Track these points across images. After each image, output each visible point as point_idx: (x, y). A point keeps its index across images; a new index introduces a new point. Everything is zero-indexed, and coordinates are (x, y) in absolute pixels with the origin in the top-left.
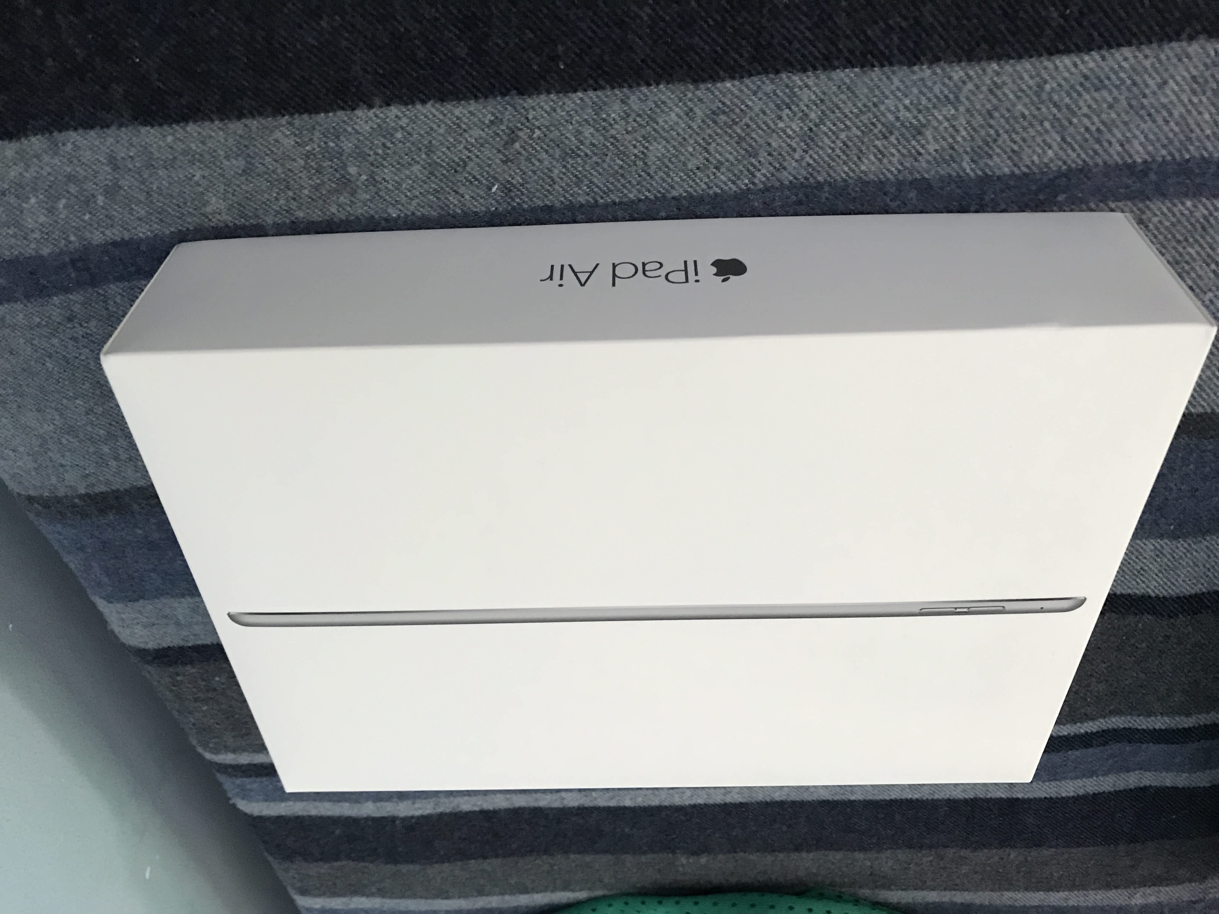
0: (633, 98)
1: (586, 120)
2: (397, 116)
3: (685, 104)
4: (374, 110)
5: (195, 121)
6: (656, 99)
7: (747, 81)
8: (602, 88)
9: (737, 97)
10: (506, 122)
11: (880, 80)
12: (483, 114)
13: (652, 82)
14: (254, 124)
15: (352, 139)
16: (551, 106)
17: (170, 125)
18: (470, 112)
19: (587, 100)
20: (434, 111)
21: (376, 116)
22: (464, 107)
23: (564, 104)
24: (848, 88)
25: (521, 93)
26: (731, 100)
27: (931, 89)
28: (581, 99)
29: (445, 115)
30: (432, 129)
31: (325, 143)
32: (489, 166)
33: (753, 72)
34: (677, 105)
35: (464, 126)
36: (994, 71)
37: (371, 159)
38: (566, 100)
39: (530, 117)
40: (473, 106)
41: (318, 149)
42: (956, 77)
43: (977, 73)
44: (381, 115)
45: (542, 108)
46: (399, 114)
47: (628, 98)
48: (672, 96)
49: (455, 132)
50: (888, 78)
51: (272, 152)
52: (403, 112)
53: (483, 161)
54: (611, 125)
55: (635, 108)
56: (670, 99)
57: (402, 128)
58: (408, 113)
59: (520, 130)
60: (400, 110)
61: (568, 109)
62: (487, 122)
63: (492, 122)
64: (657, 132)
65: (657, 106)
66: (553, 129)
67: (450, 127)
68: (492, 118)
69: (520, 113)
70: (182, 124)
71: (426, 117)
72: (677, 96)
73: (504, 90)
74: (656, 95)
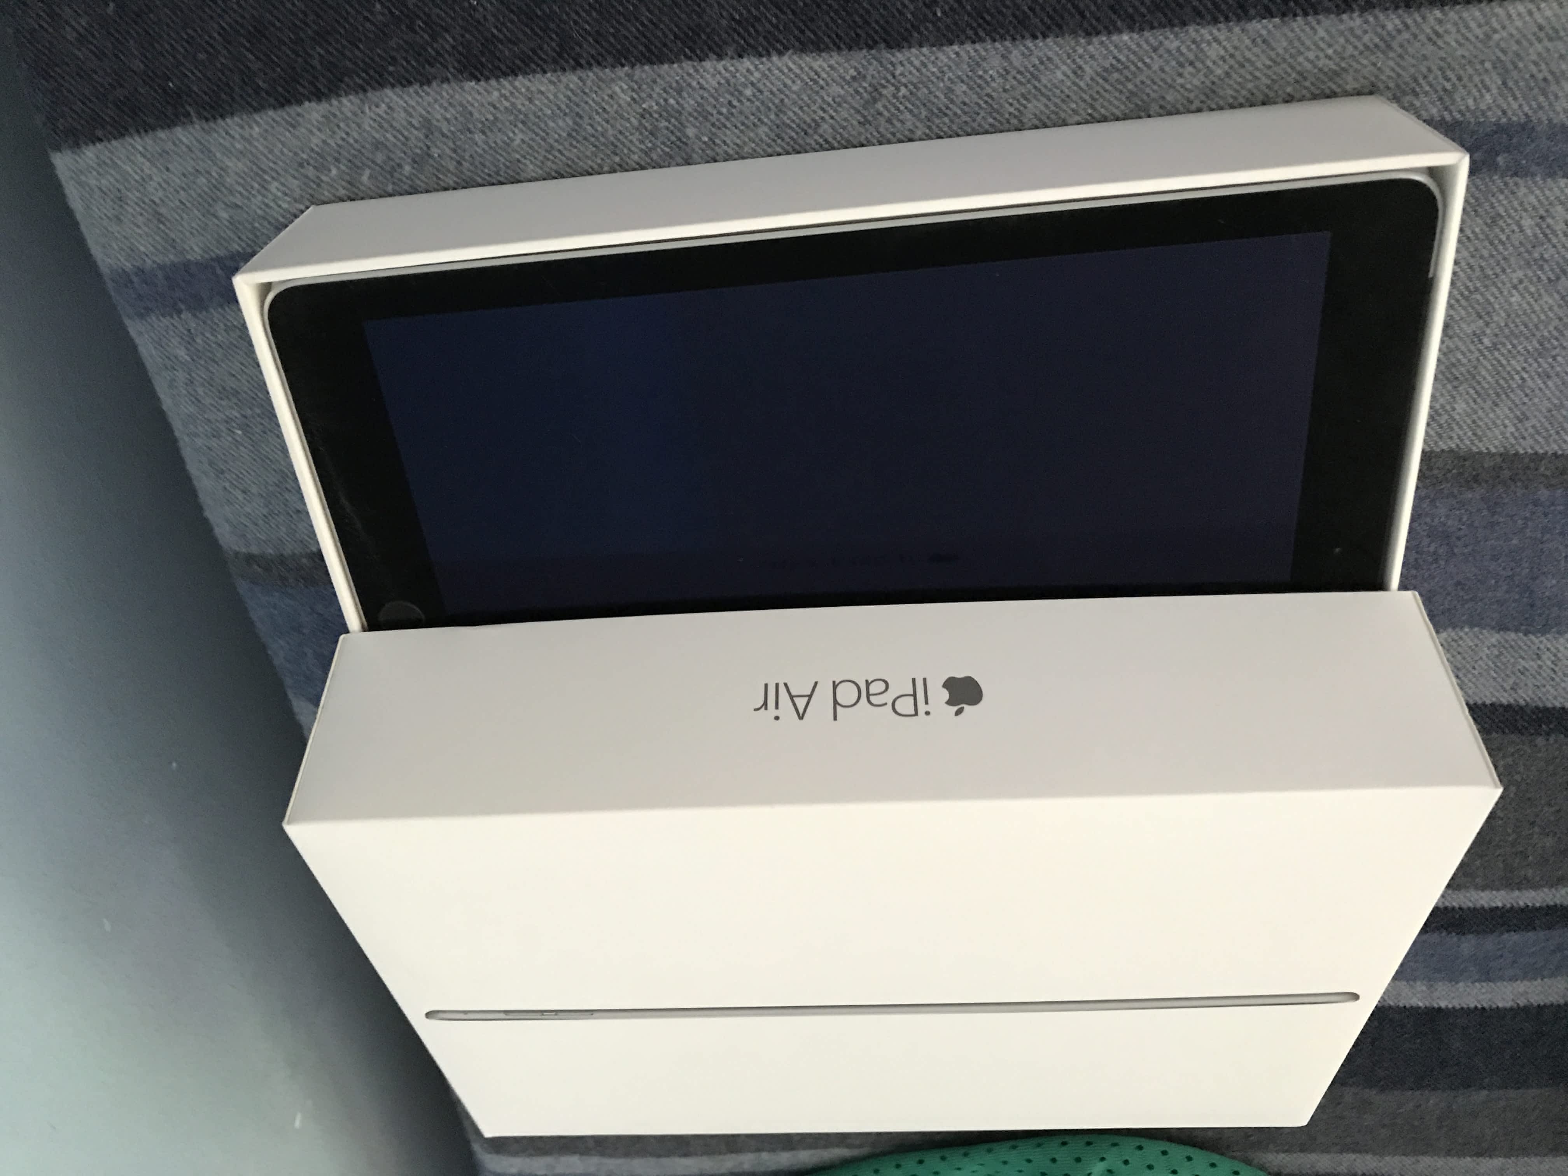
0: (1015, 52)
1: (959, 77)
2: (748, 70)
3: (1074, 61)
4: (723, 62)
5: (526, 73)
6: (1040, 54)
7: (1147, 34)
8: (981, 40)
9: (1134, 53)
10: (869, 78)
11: (1303, 30)
12: (844, 68)
13: (1039, 34)
14: (590, 76)
15: (696, 96)
16: (922, 61)
17: (497, 78)
18: (830, 66)
19: (962, 53)
20: (791, 64)
21: (726, 69)
22: (824, 60)
23: (937, 59)
24: (1264, 41)
25: (889, 47)
26: (1128, 57)
27: (1359, 38)
28: (957, 54)
29: (801, 69)
30: (785, 85)
31: (666, 100)
32: (844, 128)
33: (1156, 24)
34: (1065, 63)
35: (821, 82)
36: (1436, 19)
37: (713, 120)
38: (940, 55)
39: (897, 73)
40: (835, 58)
41: (656, 108)
42: (1390, 27)
43: (1415, 21)
44: (732, 69)
45: (911, 63)
46: (752, 68)
47: (1010, 52)
48: (1060, 52)
49: (812, 89)
50: (1312, 28)
51: (604, 109)
52: (756, 67)
53: (838, 122)
54: (987, 83)
55: (1016, 63)
56: (1058, 55)
57: (752, 84)
58: (761, 66)
59: (884, 87)
60: (752, 63)
61: (940, 64)
62: (848, 78)
63: (854, 78)
64: (1040, 90)
65: (1042, 63)
66: (921, 86)
67: (807, 83)
68: (855, 74)
69: (886, 69)
70: (510, 78)
71: (781, 71)
72: (1065, 52)
73: (870, 42)
74: (1041, 50)
